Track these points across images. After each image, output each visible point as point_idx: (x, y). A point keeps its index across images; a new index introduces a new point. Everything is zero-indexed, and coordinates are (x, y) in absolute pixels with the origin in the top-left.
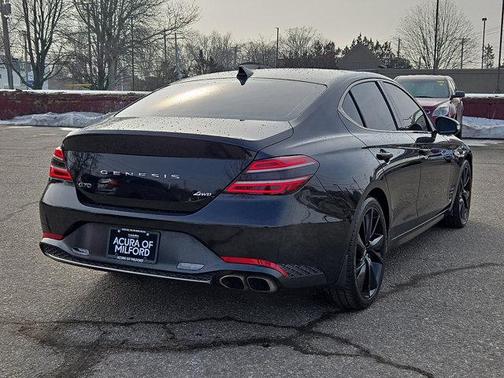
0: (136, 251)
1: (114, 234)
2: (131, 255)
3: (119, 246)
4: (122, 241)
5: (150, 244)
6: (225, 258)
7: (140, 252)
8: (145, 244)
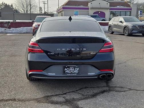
0: (73, 72)
1: (65, 67)
2: (72, 73)
3: (67, 71)
4: (68, 69)
5: (78, 69)
6: (101, 70)
7: (75, 72)
8: (76, 69)
